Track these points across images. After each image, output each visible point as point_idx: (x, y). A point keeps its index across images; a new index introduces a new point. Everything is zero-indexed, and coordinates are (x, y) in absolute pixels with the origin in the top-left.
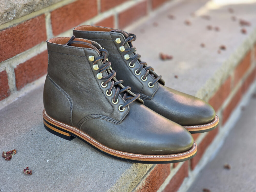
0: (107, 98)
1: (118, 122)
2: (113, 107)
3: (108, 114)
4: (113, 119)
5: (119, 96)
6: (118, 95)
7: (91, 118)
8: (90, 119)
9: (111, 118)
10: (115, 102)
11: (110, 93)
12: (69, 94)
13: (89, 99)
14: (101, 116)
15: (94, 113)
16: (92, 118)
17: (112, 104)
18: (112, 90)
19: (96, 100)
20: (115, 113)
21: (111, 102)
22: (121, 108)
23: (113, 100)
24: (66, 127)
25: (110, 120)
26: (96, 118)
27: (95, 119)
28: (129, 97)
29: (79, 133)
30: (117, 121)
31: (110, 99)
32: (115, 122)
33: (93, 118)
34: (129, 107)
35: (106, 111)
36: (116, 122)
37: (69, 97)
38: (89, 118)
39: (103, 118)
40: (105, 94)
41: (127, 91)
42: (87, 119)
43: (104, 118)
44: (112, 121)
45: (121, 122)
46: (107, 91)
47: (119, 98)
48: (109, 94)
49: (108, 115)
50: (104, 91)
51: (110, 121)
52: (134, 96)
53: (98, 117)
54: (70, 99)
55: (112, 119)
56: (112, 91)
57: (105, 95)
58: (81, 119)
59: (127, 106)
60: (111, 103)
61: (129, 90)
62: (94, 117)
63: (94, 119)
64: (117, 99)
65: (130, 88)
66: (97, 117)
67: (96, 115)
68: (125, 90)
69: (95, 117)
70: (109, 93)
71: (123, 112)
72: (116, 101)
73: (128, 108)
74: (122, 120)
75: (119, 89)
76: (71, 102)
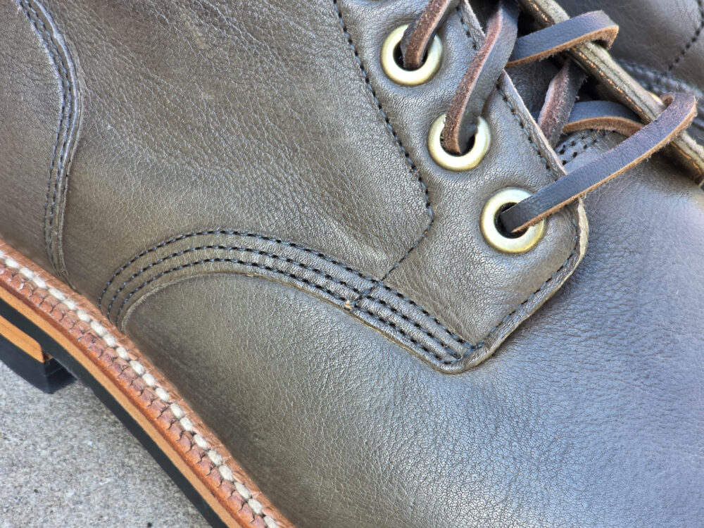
0: (382, 104)
1: (459, 348)
2: (430, 192)
3: (380, 256)
4: (417, 316)
5: (499, 101)
6: (499, 86)
7: (212, 266)
8: (204, 267)
9: (394, 301)
10: (453, 153)
11: (419, 54)
12: (59, 15)
13: (217, 87)
14: (304, 257)
15: (246, 219)
16: (225, 266)
17: (428, 167)
18: (440, 31)
19: (286, 105)
20: (438, 257)
21: (415, 141)
22: (508, 222)
23: (439, 126)
24: (20, 288)
25: (385, 313)
26: (262, 271)
27: (244, 274)
28: (593, 114)
29: (107, 364)
30: (448, 341)
31: (412, 110)
32: (430, 343)
33: (237, 266)
34: (583, 224)
35: (360, 225)
36: (441, 351)
37: (57, 36)
38: (197, 255)
39: (321, 281)
40: (369, 54)
41: (584, 54)
42: (176, 262)
43: (333, 287)
44: (409, 328)
45: (484, 354)
46: (397, 36)
47: (499, 112)
48: (412, 67)
49: (372, 265)
50: (368, 32)
51: (388, 330)
52: (639, 106)
53: (283, 265)
54: (61, 55)
55: (404, 308)
56: (442, 38)
57: (373, 68)
58: (132, 252)
59: (570, 209)
60: (420, 153)
61: (600, 43)
62: (242, 255)
63: (241, 281)
64: (476, 123)
65: (610, 33)
66: (269, 262)
67: (260, 244)
68: (568, 44)
69: (256, 258)
70: (404, 59)
71: (519, 263)
72: (469, 145)
73: (577, 229)
74: (499, 341)
75: (514, 30)
76: (68, 89)
